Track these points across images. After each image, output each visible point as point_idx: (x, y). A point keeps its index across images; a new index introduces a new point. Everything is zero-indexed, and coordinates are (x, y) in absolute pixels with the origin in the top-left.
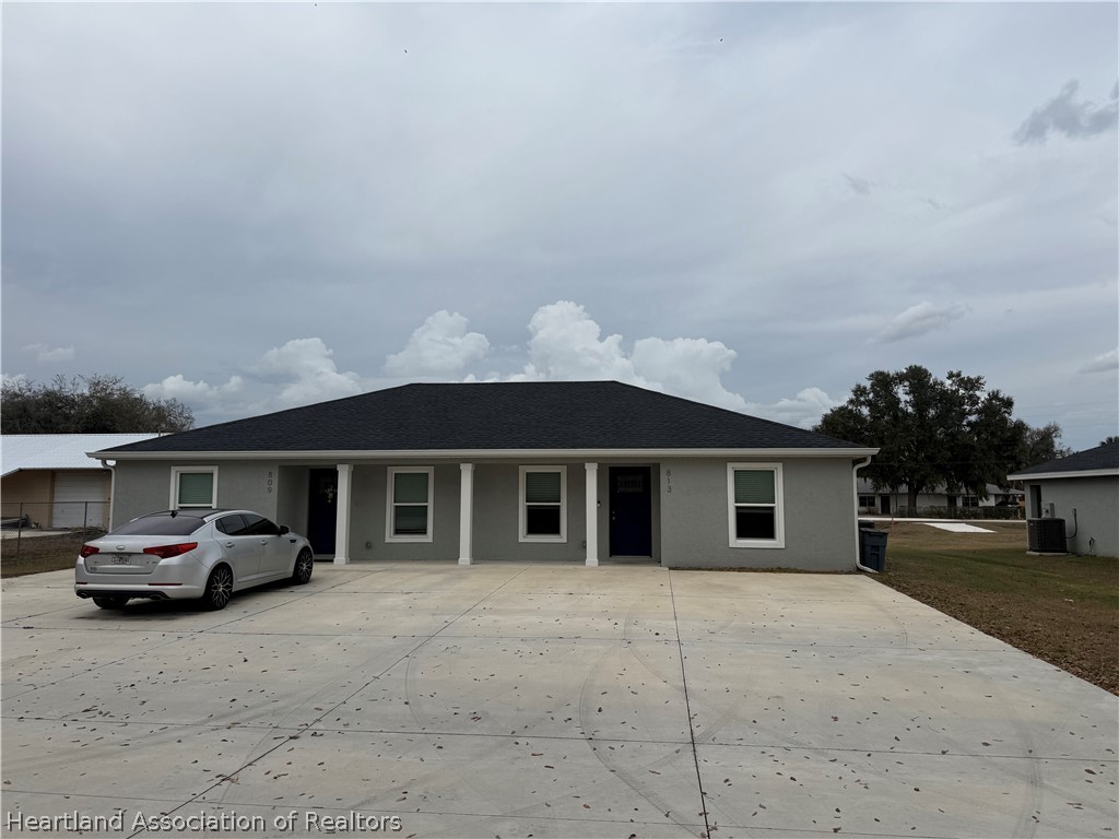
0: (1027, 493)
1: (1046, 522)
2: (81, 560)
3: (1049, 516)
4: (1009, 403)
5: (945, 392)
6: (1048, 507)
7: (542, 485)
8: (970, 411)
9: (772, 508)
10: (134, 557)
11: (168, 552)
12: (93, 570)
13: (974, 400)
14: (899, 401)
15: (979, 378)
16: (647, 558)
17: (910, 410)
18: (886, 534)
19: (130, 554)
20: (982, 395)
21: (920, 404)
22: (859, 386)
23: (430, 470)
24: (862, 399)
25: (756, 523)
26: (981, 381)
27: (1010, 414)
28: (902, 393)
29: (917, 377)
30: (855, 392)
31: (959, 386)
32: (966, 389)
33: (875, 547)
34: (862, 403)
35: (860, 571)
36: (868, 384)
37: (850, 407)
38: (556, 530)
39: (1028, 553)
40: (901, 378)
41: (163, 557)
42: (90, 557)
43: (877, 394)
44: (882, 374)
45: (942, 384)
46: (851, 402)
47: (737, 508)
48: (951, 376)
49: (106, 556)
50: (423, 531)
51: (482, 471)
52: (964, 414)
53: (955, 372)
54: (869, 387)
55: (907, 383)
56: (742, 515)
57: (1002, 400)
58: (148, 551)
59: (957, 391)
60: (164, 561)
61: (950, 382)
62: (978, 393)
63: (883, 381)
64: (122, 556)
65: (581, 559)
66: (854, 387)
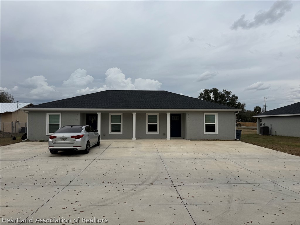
0: (258, 120)
1: (263, 128)
2: (50, 140)
3: (264, 126)
4: (237, 98)
5: (222, 95)
6: (264, 124)
7: (153, 118)
8: (228, 100)
9: (214, 124)
10: (68, 139)
11: (78, 137)
12: (55, 143)
13: (228, 97)
14: (210, 97)
15: (230, 92)
16: (180, 137)
17: (213, 99)
18: (241, 131)
19: (66, 138)
20: (231, 96)
21: (216, 98)
22: (201, 93)
23: (121, 114)
24: (202, 96)
25: (210, 128)
26: (231, 92)
27: (237, 101)
28: (211, 95)
29: (215, 91)
30: (200, 94)
31: (226, 93)
32: (227, 94)
33: (239, 134)
34: (202, 97)
35: (236, 140)
36: (203, 92)
37: (199, 98)
38: (156, 130)
39: (260, 135)
40: (211, 91)
41: (77, 139)
42: (53, 139)
43: (205, 95)
44: (207, 90)
45: (221, 93)
46: (199, 97)
47: (206, 124)
48: (223, 91)
49: (59, 139)
50: (120, 131)
51: (138, 114)
52: (226, 100)
53: (225, 90)
54: (204, 93)
55: (212, 92)
56: (207, 126)
57: (235, 97)
58: (72, 137)
59: (225, 95)
60: (77, 140)
61: (223, 92)
62: (229, 95)
63: (207, 92)
64: (64, 139)
65: (166, 138)
66: (200, 93)
